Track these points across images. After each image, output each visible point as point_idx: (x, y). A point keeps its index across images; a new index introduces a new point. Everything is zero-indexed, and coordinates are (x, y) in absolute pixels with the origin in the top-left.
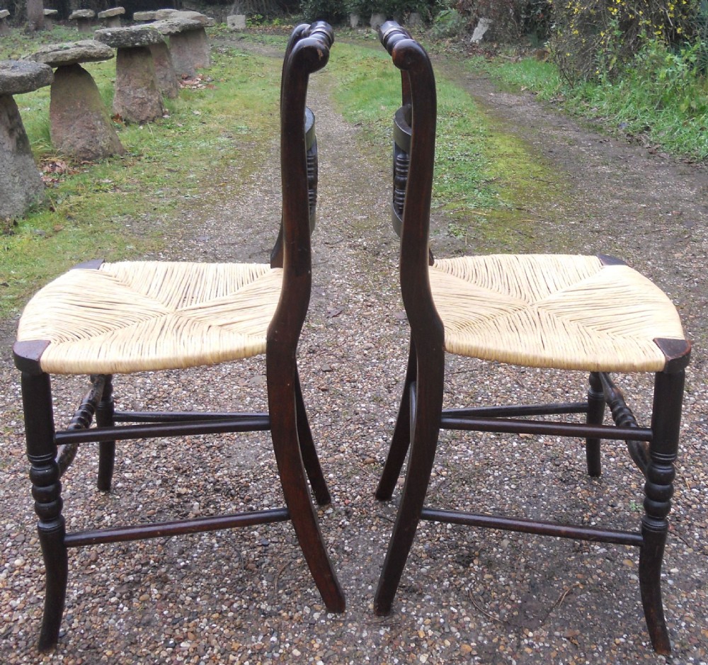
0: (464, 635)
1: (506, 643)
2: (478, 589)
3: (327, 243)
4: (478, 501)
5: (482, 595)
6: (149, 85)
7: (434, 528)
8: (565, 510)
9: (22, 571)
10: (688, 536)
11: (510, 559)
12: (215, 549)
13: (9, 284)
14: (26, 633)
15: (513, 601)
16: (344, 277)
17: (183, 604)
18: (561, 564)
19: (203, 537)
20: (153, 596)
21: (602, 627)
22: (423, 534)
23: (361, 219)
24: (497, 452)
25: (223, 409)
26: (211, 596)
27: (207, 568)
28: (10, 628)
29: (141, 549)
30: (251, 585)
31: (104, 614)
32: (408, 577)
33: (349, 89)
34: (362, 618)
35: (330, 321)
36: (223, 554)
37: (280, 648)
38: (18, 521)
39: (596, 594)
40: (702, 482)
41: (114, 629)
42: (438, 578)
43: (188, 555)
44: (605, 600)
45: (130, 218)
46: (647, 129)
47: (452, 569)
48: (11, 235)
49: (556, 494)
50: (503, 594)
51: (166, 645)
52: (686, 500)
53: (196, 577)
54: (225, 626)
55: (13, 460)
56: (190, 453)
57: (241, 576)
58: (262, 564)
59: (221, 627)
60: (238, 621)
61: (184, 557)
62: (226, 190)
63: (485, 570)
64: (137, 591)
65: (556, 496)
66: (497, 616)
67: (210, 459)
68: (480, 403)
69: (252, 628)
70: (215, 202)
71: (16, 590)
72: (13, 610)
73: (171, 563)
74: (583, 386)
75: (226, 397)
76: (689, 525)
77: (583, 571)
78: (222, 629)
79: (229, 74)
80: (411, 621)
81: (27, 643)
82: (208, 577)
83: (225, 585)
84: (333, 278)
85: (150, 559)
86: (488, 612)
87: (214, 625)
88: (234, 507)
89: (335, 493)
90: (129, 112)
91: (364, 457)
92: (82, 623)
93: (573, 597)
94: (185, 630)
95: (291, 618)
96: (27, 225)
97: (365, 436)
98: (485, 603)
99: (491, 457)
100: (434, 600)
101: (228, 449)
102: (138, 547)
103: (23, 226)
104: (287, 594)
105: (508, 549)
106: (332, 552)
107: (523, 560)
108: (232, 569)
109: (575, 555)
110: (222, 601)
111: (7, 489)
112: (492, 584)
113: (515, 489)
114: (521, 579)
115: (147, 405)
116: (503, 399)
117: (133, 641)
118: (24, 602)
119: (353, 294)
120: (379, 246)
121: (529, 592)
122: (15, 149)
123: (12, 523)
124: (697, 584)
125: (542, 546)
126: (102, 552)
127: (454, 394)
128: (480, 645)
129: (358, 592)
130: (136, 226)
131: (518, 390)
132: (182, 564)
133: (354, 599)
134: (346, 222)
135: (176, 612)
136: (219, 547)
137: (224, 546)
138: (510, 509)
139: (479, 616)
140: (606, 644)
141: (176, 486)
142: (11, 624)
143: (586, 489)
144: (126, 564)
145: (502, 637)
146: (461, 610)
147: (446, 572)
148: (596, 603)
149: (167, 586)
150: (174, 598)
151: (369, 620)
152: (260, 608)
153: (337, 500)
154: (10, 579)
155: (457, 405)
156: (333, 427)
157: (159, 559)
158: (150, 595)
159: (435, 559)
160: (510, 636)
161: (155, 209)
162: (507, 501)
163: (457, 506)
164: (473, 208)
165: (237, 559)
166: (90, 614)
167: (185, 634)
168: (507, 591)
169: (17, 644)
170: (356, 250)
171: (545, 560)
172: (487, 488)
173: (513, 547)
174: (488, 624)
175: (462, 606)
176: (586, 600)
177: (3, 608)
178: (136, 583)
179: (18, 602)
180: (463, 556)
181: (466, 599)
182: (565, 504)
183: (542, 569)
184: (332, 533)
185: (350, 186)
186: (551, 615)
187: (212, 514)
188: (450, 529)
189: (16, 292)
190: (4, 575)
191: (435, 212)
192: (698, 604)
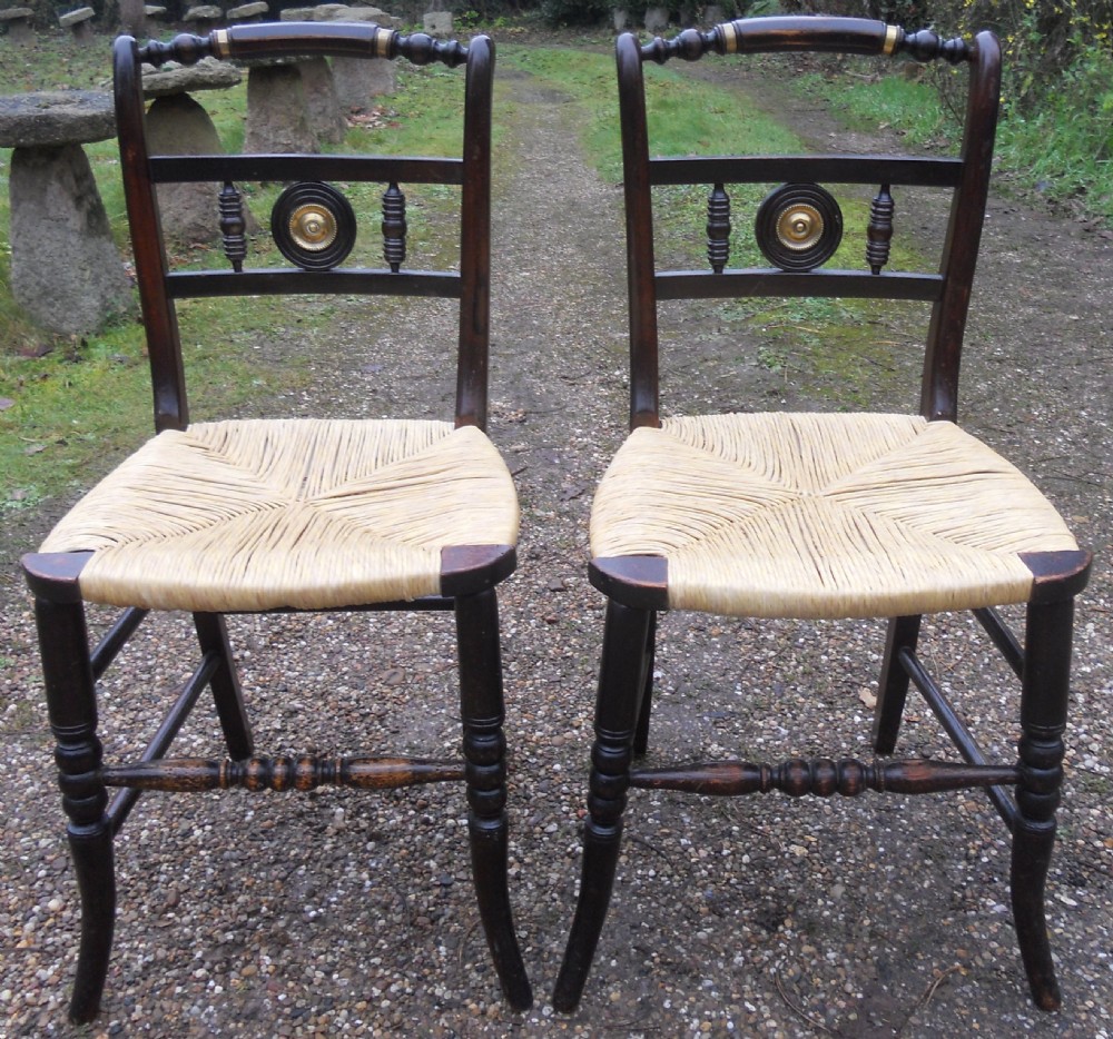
2: (791, 972)
3: (565, 378)
4: (794, 816)
5: (798, 982)
6: (298, 123)
7: (720, 862)
8: (938, 834)
9: (59, 920)
11: (845, 919)
12: (366, 890)
13: (68, 441)
15: (849, 994)
16: (589, 433)
17: (310, 983)
18: (930, 930)
19: (347, 869)
20: (264, 969)
22: (703, 871)
23: (621, 338)
24: (827, 732)
25: (389, 651)
26: (355, 971)
27: (351, 922)
28: (34, 1016)
29: (248, 887)
30: (421, 953)
31: (183, 996)
32: (678, 947)
33: (608, 128)
34: (598, 1017)
35: (566, 506)
36: (379, 898)
38: (56, 836)
39: (988, 986)
41: (199, 1023)
42: (726, 951)
43: (323, 899)
44: (1003, 996)
45: (259, 335)
46: (1082, 191)
47: (749, 935)
48: (76, 361)
49: (924, 806)
50: (833, 982)
53: (334, 938)
54: (376, 1024)
56: (334, 724)
57: (405, 936)
58: (439, 917)
59: (370, 1025)
60: (396, 1017)
61: (315, 903)
63: (804, 938)
65: (923, 810)
66: (823, 1020)
67: (365, 734)
68: (802, 648)
69: (419, 1028)
70: (393, 309)
71: (48, 952)
72: (41, 985)
73: (294, 912)
74: (970, 621)
75: (396, 631)
77: (967, 945)
78: (370, 1029)
79: (423, 104)
80: (680, 1024)
82: (353, 938)
83: (379, 951)
84: (573, 434)
85: (261, 904)
86: (806, 1012)
87: (359, 1022)
88: (399, 818)
89: (563, 797)
92: (149, 1012)
93: (948, 990)
94: (311, 1028)
95: (484, 1013)
96: (102, 346)
98: (802, 996)
99: (818, 741)
100: (717, 988)
101: (395, 718)
102: (243, 883)
103: (95, 347)
104: (478, 970)
105: (843, 902)
106: (555, 900)
107: (867, 922)
108: (391, 925)
109: (954, 915)
110: (372, 980)
111: (44, 780)
112: (814, 962)
114: (862, 955)
115: (271, 643)
116: (839, 643)
118: (60, 972)
119: (604, 461)
121: (876, 979)
122: (85, 228)
123: (48, 837)
125: (899, 897)
126: (186, 891)
127: (759, 632)
129: (594, 970)
130: (268, 348)
131: (864, 626)
132: (313, 914)
134: (596, 343)
135: (298, 997)
136: (372, 886)
137: (379, 884)
138: (847, 832)
139: (792, 1019)
142: (38, 1009)
143: (973, 798)
144: (223, 912)
146: (762, 1008)
147: (740, 940)
148: (989, 1003)
149: (286, 952)
150: (297, 972)
151: (611, 1021)
152: (433, 994)
153: (565, 809)
154: (40, 934)
155: (765, 650)
156: (564, 685)
157: (276, 906)
158: (259, 966)
159: (721, 916)
161: (299, 321)
162: (841, 817)
163: (761, 824)
164: (798, 321)
165: (399, 909)
166: (162, 996)
168: (839, 976)
170: (611, 389)
171: (902, 922)
173: (851, 898)
174: (807, 1033)
175: (763, 999)
176: (971, 995)
177: (26, 982)
178: (238, 945)
179: (50, 972)
180: (766, 912)
181: (771, 987)
182: (938, 823)
183: (899, 938)
184: (555, 866)
185: (605, 284)
186: (913, 1020)
187: (364, 830)
188: (746, 865)
189: (79, 454)
190: (29, 926)
191: (738, 327)
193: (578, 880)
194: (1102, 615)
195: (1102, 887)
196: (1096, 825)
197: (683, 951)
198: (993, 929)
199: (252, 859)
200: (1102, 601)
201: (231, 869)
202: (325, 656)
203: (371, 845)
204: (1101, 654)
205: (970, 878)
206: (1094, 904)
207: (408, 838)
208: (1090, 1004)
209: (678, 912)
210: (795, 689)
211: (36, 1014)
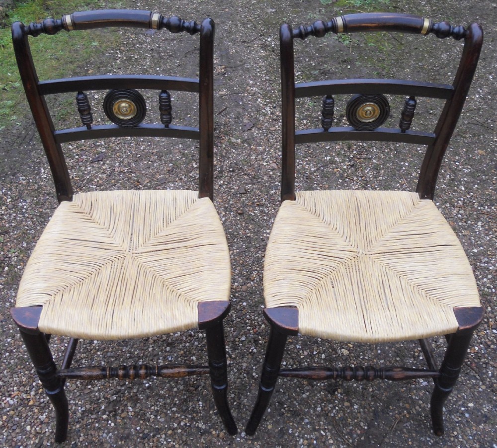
2: (339, 416)
3: (244, 42)
5: (342, 421)
7: (313, 358)
10: (484, 374)
11: (362, 388)
14: (52, 444)
15: (362, 428)
16: (256, 83)
17: (149, 422)
18: (396, 394)
19: (159, 361)
20: (130, 414)
22: (306, 363)
26: (166, 414)
27: (163, 389)
30: (192, 405)
31: (99, 428)
32: (295, 402)
34: (263, 437)
35: (246, 135)
39: (416, 423)
41: (107, 442)
42: (314, 405)
44: (422, 428)
47: (323, 397)
50: (356, 421)
52: (487, 340)
53: (157, 398)
54: (176, 441)
57: (185, 397)
58: (198, 387)
59: (174, 442)
60: (184, 438)
61: (148, 379)
63: (345, 398)
64: (119, 409)
66: (351, 440)
69: (193, 444)
71: (42, 407)
72: (42, 423)
73: (139, 384)
76: (486, 364)
77: (410, 402)
78: (174, 444)
80: (295, 441)
82: (164, 398)
83: (175, 405)
84: (248, 84)
85: (126, 380)
86: (344, 436)
87: (170, 440)
88: (179, 333)
89: (247, 321)
92: (86, 437)
93: (401, 425)
94: (151, 444)
95: (218, 436)
98: (343, 428)
100: (310, 423)
104: (215, 414)
106: (245, 377)
107: (371, 390)
108: (179, 391)
109: (406, 387)
110: (173, 419)
112: (349, 411)
114: (368, 407)
118: (48, 417)
119: (263, 104)
121: (373, 419)
124: (484, 419)
132: (147, 385)
134: (259, 16)
135: (145, 428)
139: (339, 439)
142: (42, 436)
144: (110, 385)
146: (328, 434)
147: (320, 399)
148: (416, 431)
149: (138, 405)
150: (143, 417)
151: (268, 440)
152: (198, 427)
153: (248, 328)
154: (38, 397)
156: (247, 254)
157: (132, 381)
158: (128, 412)
159: (313, 387)
165: (182, 383)
166: (90, 429)
168: (358, 418)
170: (266, 51)
171: (385, 390)
174: (345, 446)
176: (409, 427)
177: (35, 421)
178: (117, 402)
179: (45, 417)
180: (331, 385)
181: (331, 423)
183: (383, 398)
184: (245, 359)
186: (386, 440)
187: (164, 341)
188: (323, 359)
190: (33, 393)
192: (483, 437)
193: (254, 368)
194: (485, 217)
195: (467, 374)
197: (297, 404)
198: (421, 394)
199: (120, 356)
201: (112, 362)
203: (168, 349)
206: (462, 382)
207: (183, 345)
208: (455, 433)
209: (295, 384)
211: (42, 438)
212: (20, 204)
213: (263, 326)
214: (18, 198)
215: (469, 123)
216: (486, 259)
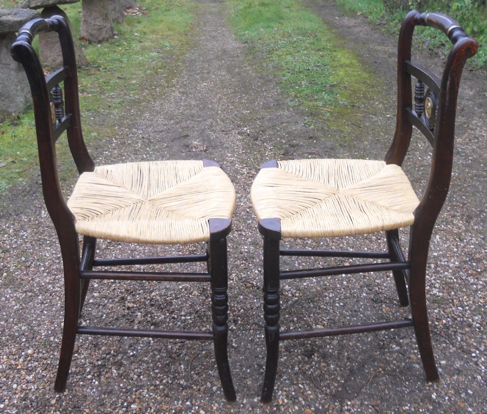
0: (307, 403)
1: (333, 409)
2: (317, 373)
3: (223, 131)
4: (318, 314)
5: (319, 377)
6: (104, 16)
8: (375, 320)
9: (32, 358)
10: (454, 339)
11: (338, 353)
12: (151, 344)
13: (16, 161)
14: (37, 397)
15: (339, 381)
16: (234, 156)
17: (132, 380)
18: (370, 357)
20: (114, 375)
21: (395, 399)
23: (246, 113)
24: (332, 281)
25: (155, 250)
26: (149, 375)
27: (146, 356)
28: (27, 394)
29: (105, 344)
30: (174, 368)
31: (84, 386)
33: (239, 15)
34: (243, 391)
36: (157, 347)
37: (192, 409)
38: (29, 325)
39: (392, 377)
40: (465, 303)
41: (90, 395)
42: (291, 365)
43: (135, 348)
44: (397, 381)
45: (93, 113)
46: (443, 45)
47: (301, 359)
48: (16, 125)
49: (369, 309)
50: (333, 376)
51: (122, 406)
52: (453, 315)
53: (140, 363)
54: (158, 395)
55: (24, 284)
57: (168, 362)
58: (180, 354)
59: (156, 395)
60: (166, 392)
61: (132, 349)
62: (156, 92)
63: (322, 360)
64: (103, 371)
65: (369, 311)
66: (328, 391)
67: (148, 283)
68: (322, 246)
69: (175, 396)
70: (149, 101)
71: (29, 370)
72: (28, 382)
73: (124, 353)
76: (455, 332)
77: (384, 362)
78: (156, 396)
79: (158, 4)
81: (37, 404)
82: (147, 362)
83: (158, 368)
84: (227, 156)
85: (111, 350)
86: (322, 388)
87: (152, 394)
88: (163, 316)
90: (91, 35)
91: (246, 283)
92: (71, 392)
93: (377, 379)
94: (134, 396)
95: (199, 390)
96: (26, 118)
97: (246, 268)
98: (321, 382)
99: (328, 284)
100: (288, 379)
102: (103, 342)
103: (23, 119)
104: (196, 374)
105: (337, 346)
107: (346, 354)
108: (162, 357)
109: (380, 351)
110: (156, 378)
111: (21, 303)
112: (325, 369)
113: (343, 306)
114: (344, 366)
115: (107, 247)
116: (337, 244)
117: (102, 404)
118: (35, 377)
119: (240, 168)
120: (258, 133)
121: (349, 375)
123: (25, 326)
124: (457, 372)
125: (358, 344)
126: (81, 346)
127: (305, 240)
128: (317, 409)
129: (241, 373)
130: (97, 119)
132: (131, 354)
133: (238, 378)
134: (236, 115)
135: (128, 385)
136: (154, 343)
137: (157, 342)
138: (339, 319)
139: (317, 390)
140: (397, 410)
141: (126, 302)
142: (28, 391)
143: (388, 306)
144: (96, 353)
145: (331, 404)
146: (306, 387)
147: (297, 361)
148: (392, 383)
149: (122, 368)
150: (127, 376)
152: (179, 383)
154: (26, 363)
155: (307, 247)
157: (117, 351)
158: (112, 374)
159: (290, 352)
160: (336, 404)
161: (109, 106)
162: (337, 314)
163: (305, 317)
164: (321, 105)
165: (165, 351)
166: (75, 386)
167: (134, 400)
168: (335, 374)
169: (31, 404)
170: (242, 136)
171: (360, 354)
172: (324, 305)
173: (340, 344)
174: (323, 396)
175: (306, 383)
176: (385, 381)
177: (22, 381)
178: (103, 366)
179: (31, 377)
180: (308, 351)
181: (309, 379)
182: (375, 316)
183: (358, 360)
185: (239, 88)
186: (363, 390)
187: (149, 321)
189: (21, 167)
190: (21, 360)
191: (296, 108)
192: (457, 385)
193: (234, 340)
194: (442, 232)
195: (437, 340)
196: (436, 316)
198: (394, 356)
200: (443, 226)
201: (98, 337)
202: (129, 252)
203: (152, 327)
204: (441, 248)
205: (386, 337)
207: (167, 324)
210: (319, 263)
211: (27, 393)
212: (21, 234)
213: (242, 310)
214: (20, 230)
215: (423, 174)
216: (446, 260)
